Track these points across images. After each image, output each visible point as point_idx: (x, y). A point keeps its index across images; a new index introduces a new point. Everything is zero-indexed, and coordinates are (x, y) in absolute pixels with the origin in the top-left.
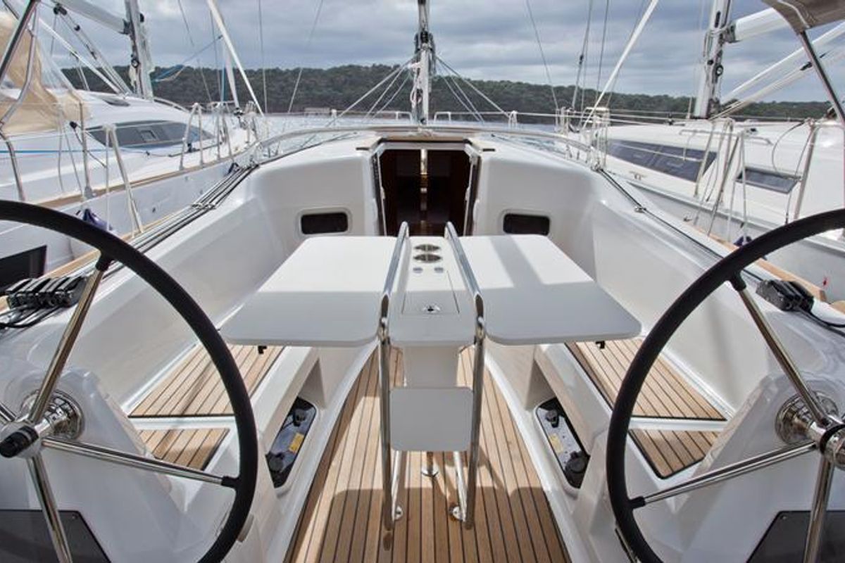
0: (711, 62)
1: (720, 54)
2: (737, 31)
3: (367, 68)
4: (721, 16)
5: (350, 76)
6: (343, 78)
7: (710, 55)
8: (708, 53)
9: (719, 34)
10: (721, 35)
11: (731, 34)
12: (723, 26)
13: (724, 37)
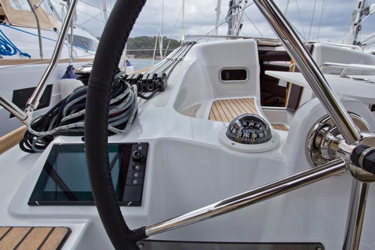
0: (356, 24)
1: (360, 21)
2: (370, 9)
3: (151, 38)
4: (362, 4)
5: (144, 41)
6: (141, 42)
7: (355, 21)
8: (354, 20)
9: (360, 11)
10: (361, 12)
11: (367, 11)
12: (362, 8)
13: (363, 13)
